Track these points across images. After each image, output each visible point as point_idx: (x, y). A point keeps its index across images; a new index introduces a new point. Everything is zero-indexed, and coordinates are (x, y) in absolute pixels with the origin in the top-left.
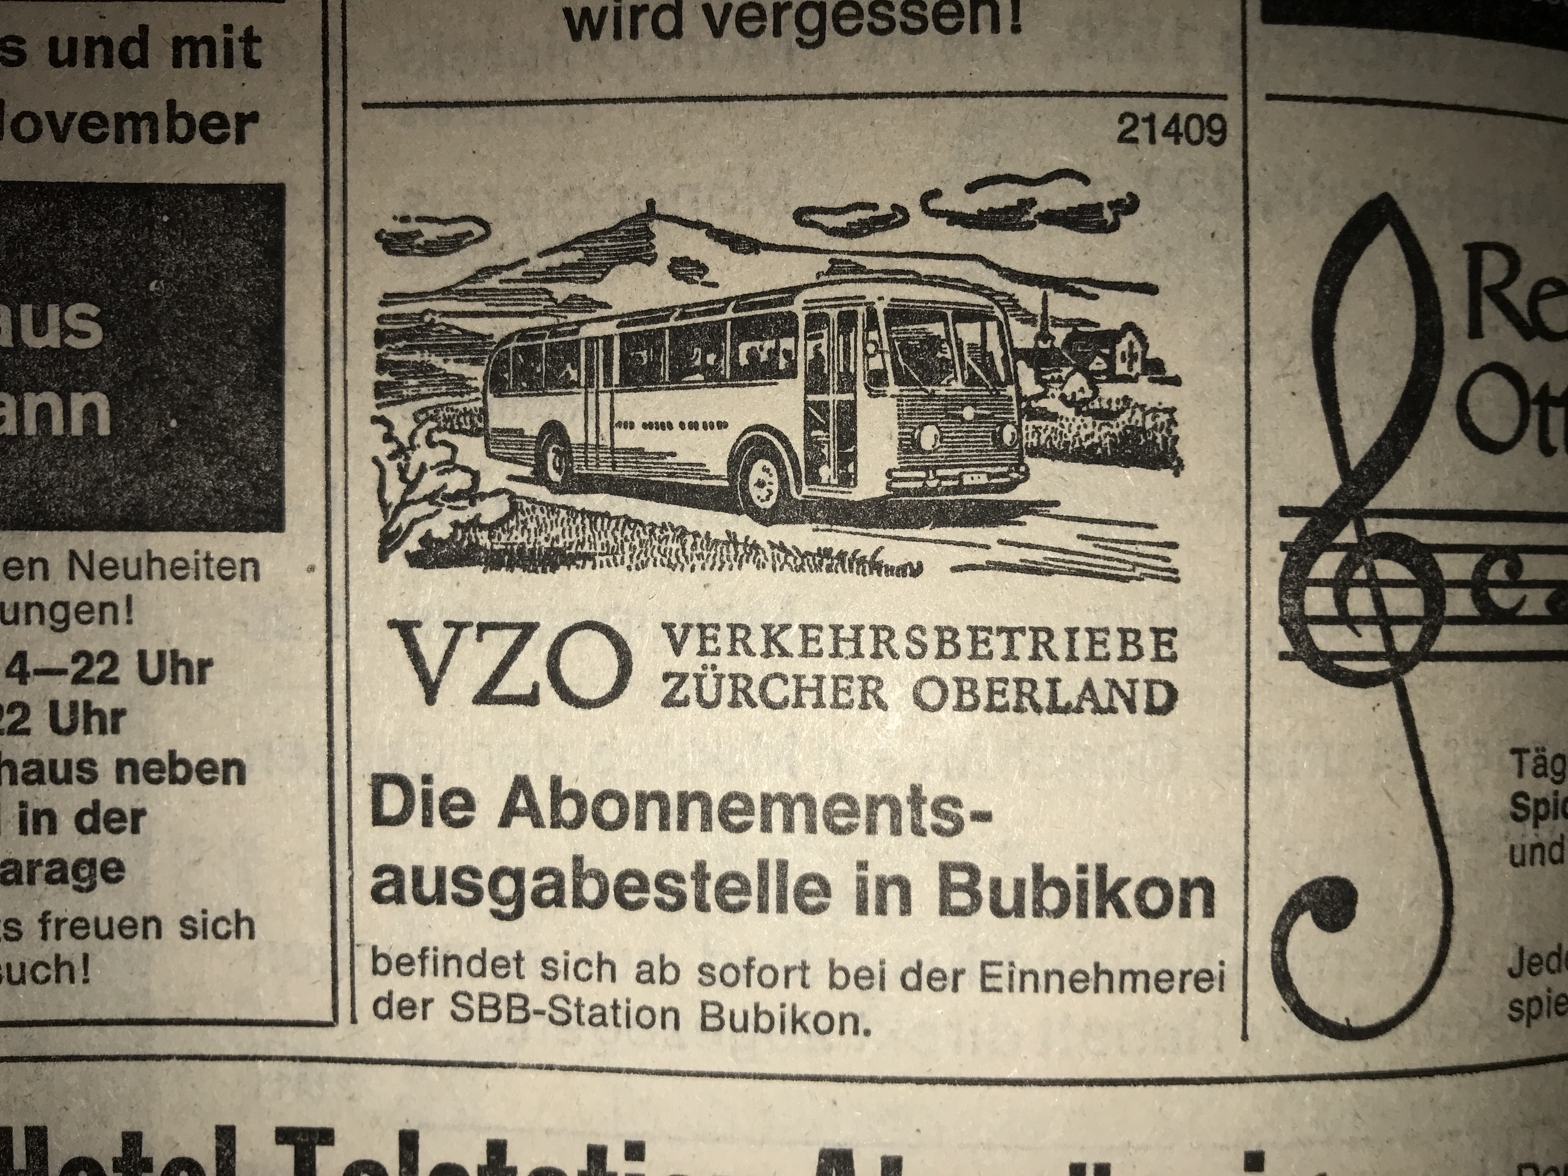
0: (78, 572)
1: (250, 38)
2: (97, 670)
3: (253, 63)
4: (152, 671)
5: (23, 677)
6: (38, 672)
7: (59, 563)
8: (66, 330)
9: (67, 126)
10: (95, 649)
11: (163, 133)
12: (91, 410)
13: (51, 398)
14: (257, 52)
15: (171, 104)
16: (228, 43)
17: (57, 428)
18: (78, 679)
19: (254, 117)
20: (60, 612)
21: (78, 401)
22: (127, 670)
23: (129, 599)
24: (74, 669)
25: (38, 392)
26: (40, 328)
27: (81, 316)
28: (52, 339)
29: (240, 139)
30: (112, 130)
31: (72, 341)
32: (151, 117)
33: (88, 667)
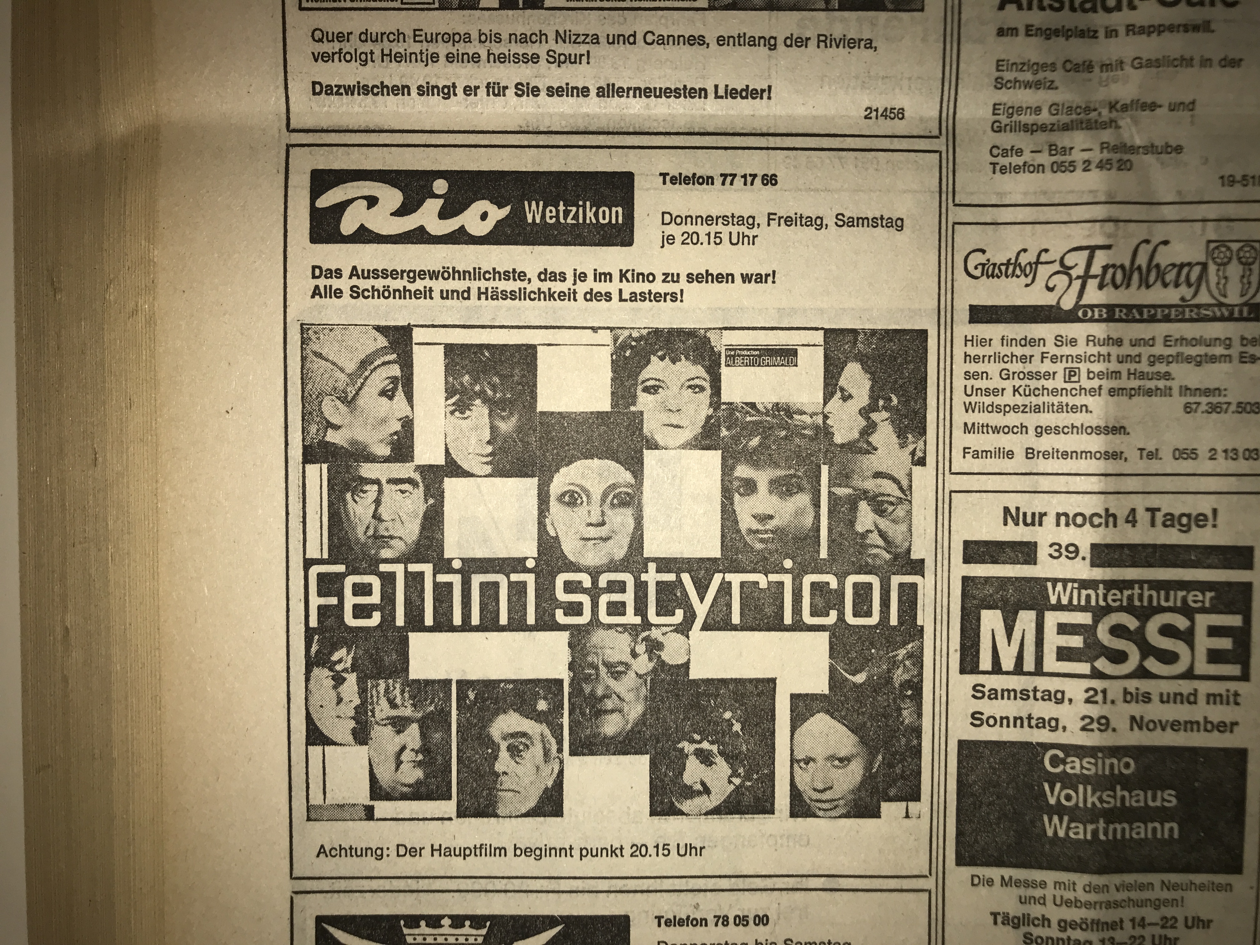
0: (1165, 888)
1: (1236, 694)
2: (1170, 923)
3: (1237, 704)
4: (1190, 924)
5: (1143, 926)
6: (1149, 924)
7: (1157, 885)
8: (1163, 800)
9: (1166, 725)
10: (1169, 916)
11: (1202, 728)
12: (1171, 830)
13: (1157, 825)
14: (1239, 700)
15: (1205, 718)
16: (1228, 697)
17: (1159, 836)
18: (1163, 927)
19: (1236, 724)
20: (1157, 903)
21: (1167, 826)
22: (1180, 924)
23: (1182, 898)
24: (1161, 923)
25: (1152, 822)
26: (1154, 799)
27: (1170, 795)
28: (1158, 803)
29: (1231, 731)
30: (1182, 727)
31: (1166, 804)
32: (1198, 723)
33: (1167, 922)
